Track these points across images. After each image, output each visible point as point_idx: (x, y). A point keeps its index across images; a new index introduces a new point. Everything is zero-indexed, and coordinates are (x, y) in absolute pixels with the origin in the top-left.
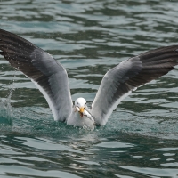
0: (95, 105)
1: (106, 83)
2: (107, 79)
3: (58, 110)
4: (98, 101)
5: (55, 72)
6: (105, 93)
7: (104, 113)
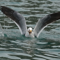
0: (35, 30)
3: (23, 31)
4: (36, 29)
5: (22, 19)
6: (38, 26)
7: (38, 33)
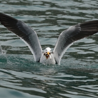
1: (61, 38)
2: (61, 36)
